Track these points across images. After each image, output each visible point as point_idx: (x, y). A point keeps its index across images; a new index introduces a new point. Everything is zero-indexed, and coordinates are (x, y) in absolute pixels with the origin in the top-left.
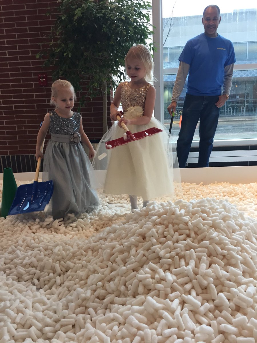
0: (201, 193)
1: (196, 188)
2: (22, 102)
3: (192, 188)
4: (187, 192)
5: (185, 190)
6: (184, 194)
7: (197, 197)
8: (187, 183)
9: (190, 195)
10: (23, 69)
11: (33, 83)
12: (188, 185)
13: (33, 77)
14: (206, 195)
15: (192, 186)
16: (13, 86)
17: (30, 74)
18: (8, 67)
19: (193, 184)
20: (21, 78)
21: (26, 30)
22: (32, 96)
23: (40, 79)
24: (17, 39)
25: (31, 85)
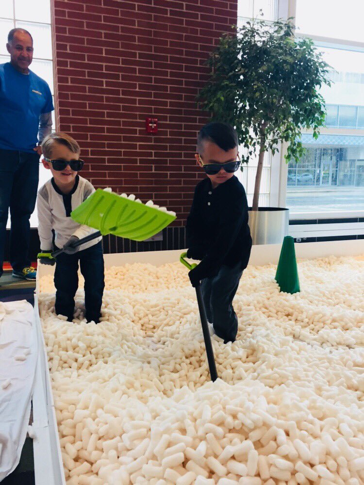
2: (119, 153)
10: (125, 108)
11: (138, 128)
13: (138, 120)
16: (109, 130)
17: (135, 117)
18: (105, 103)
20: (122, 120)
21: (134, 55)
22: (135, 147)
23: (150, 125)
24: (121, 65)
25: (135, 131)
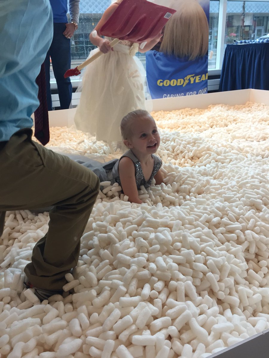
0: (74, 136)
1: (68, 132)
3: (63, 132)
4: (58, 137)
5: (56, 135)
6: (55, 139)
7: (70, 141)
8: (56, 127)
9: (62, 139)
12: (58, 130)
14: (79, 137)
15: (63, 130)
19: (64, 127)
